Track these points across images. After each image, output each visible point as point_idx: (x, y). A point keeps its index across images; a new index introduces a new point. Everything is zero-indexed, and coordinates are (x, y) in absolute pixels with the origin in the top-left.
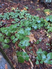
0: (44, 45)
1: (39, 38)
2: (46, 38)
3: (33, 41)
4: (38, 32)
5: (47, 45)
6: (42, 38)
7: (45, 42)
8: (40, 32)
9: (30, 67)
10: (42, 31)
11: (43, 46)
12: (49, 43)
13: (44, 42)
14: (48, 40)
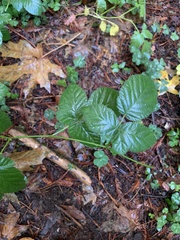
0: (105, 79)
1: (71, 55)
2: (101, 42)
3: (51, 76)
4: (55, 27)
5: (115, 70)
6: (87, 51)
7: (104, 63)
8: (67, 23)
9: (80, 189)
10: (72, 18)
11: (100, 81)
12: (122, 58)
13: (98, 64)
14: (115, 48)
